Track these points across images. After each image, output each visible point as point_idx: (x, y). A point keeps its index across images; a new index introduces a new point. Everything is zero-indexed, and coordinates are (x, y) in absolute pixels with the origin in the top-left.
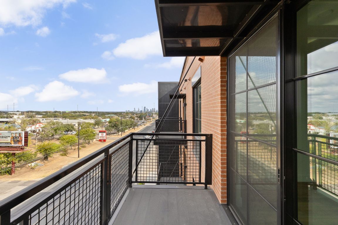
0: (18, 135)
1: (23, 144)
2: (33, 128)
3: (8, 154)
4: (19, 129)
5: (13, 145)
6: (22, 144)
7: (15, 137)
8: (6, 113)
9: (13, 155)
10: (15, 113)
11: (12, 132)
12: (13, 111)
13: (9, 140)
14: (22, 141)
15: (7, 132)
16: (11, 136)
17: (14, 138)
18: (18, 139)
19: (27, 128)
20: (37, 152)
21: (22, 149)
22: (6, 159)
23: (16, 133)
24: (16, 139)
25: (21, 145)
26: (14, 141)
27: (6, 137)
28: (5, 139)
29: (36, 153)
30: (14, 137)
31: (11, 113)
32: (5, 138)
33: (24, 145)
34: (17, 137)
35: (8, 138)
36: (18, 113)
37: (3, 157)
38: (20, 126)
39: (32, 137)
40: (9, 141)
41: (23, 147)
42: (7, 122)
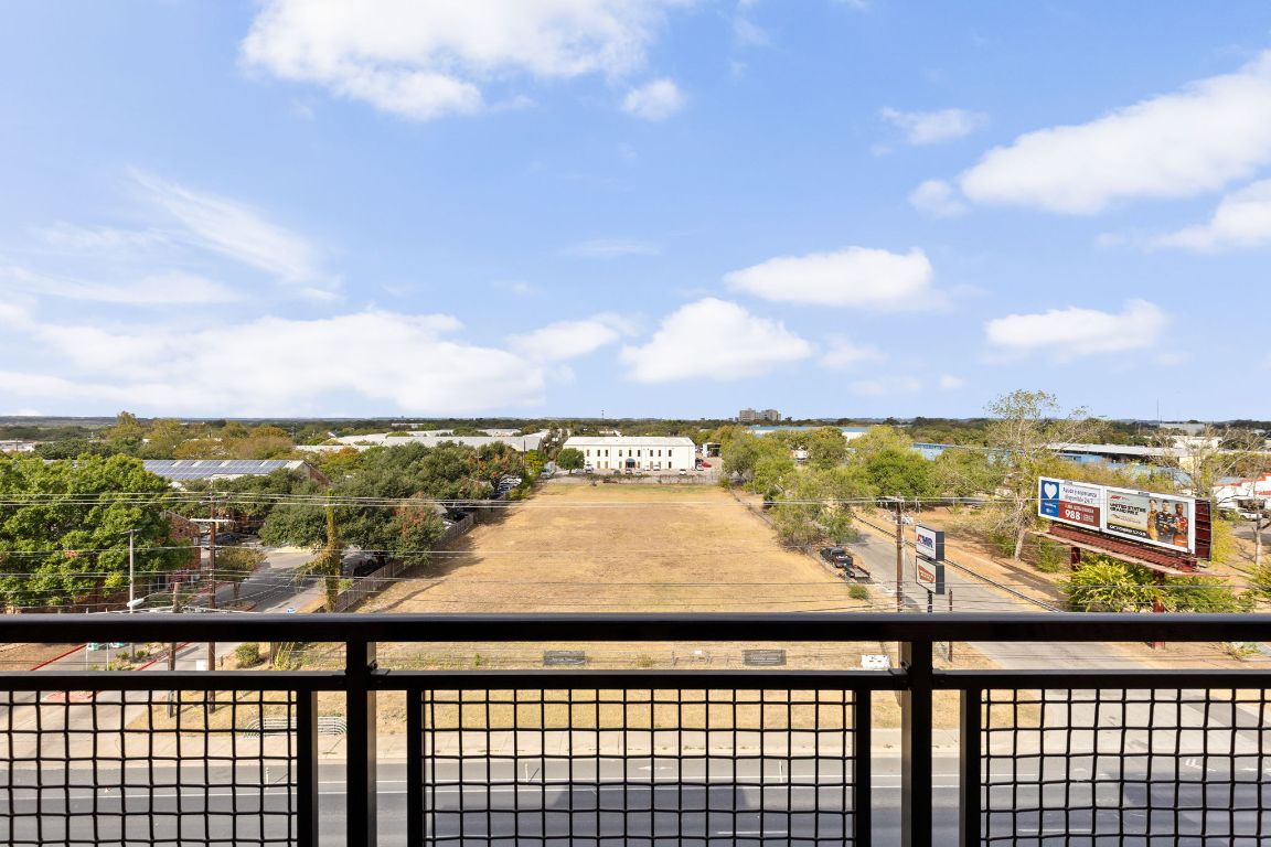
0: (1171, 510)
1: (1192, 546)
2: (1245, 491)
3: (1141, 571)
4: (1186, 487)
5: (1154, 542)
6: (1186, 545)
7: (1162, 514)
8: (1152, 427)
9: (1157, 578)
10: (1181, 427)
11: (1152, 495)
12: (1176, 423)
13: (1141, 521)
14: (1186, 533)
15: (1136, 492)
16: (1148, 510)
17: (1159, 518)
18: (1172, 525)
19: (1215, 489)
20: (1256, 593)
21: (1188, 563)
22: (1135, 584)
23: (1165, 501)
24: (1167, 524)
25: (1185, 550)
26: (1159, 529)
27: (1133, 510)
28: (1129, 515)
29: (1249, 595)
30: (1158, 516)
31: (1169, 427)
32: (1132, 512)
33: (1197, 550)
34: (1169, 515)
35: (1139, 513)
36: (1192, 429)
37: (1125, 576)
38: (1188, 479)
39: (1240, 529)
40: (1144, 526)
41: (1192, 559)
42: (1144, 460)
